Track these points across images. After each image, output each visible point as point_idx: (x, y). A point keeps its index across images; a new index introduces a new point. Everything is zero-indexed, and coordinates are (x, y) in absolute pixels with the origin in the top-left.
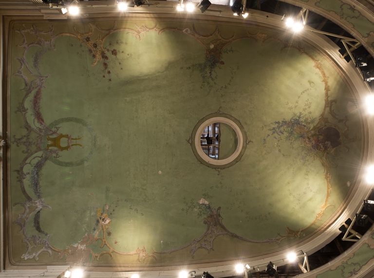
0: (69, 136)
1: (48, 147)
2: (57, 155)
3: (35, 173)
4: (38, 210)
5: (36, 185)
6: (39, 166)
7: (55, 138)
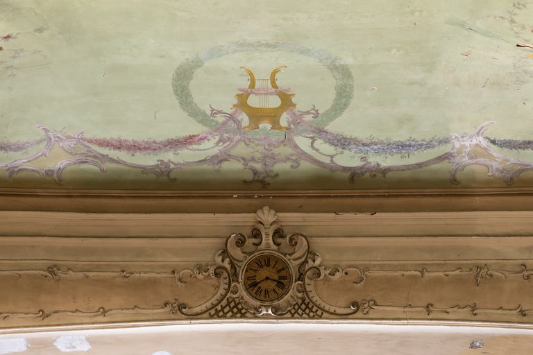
0: (241, 93)
1: (281, 128)
2: (308, 113)
3: (366, 148)
4: (484, 143)
5: (402, 147)
6: (342, 142)
7: (250, 117)
